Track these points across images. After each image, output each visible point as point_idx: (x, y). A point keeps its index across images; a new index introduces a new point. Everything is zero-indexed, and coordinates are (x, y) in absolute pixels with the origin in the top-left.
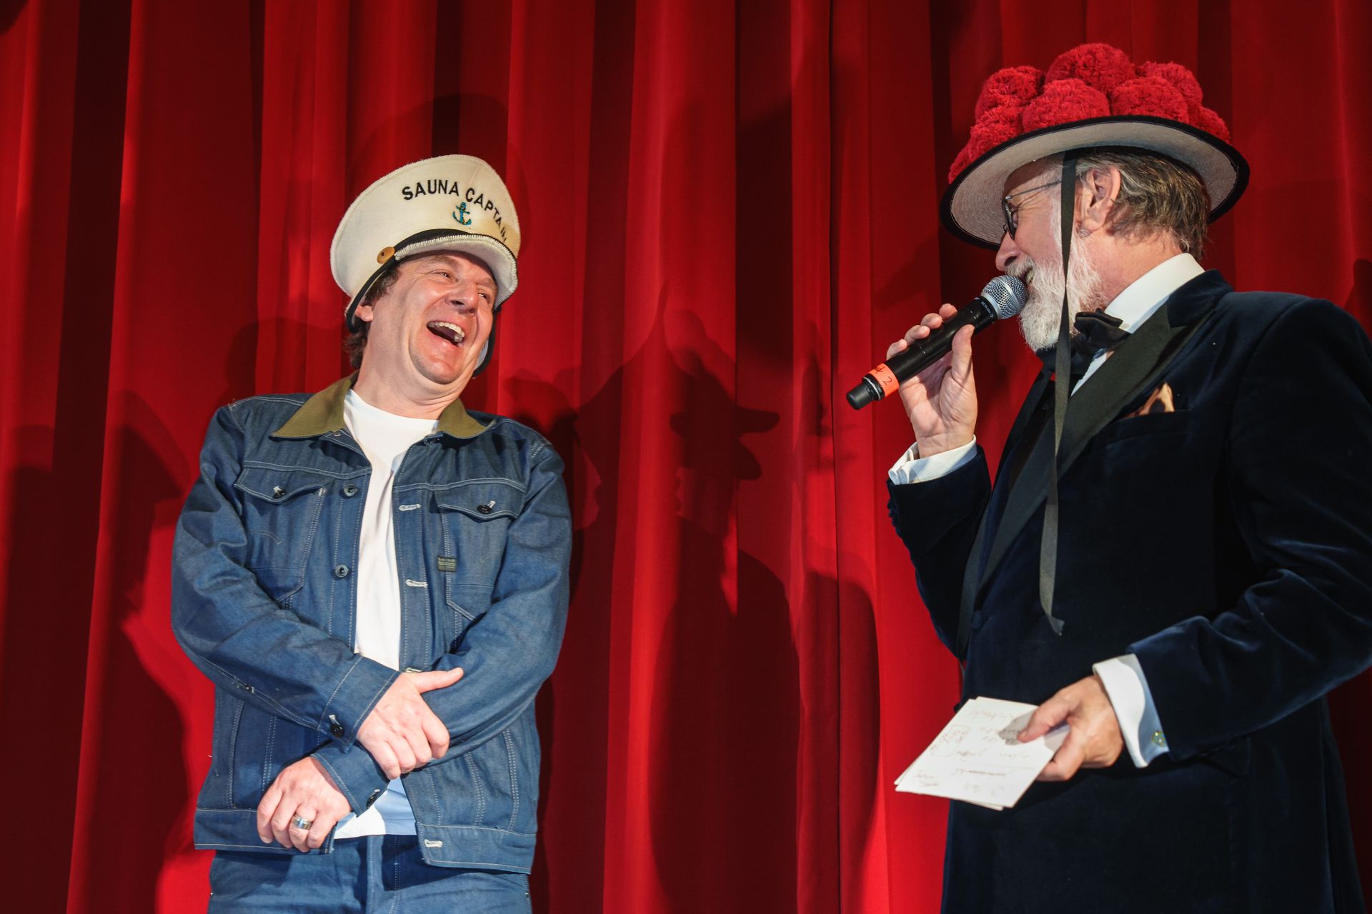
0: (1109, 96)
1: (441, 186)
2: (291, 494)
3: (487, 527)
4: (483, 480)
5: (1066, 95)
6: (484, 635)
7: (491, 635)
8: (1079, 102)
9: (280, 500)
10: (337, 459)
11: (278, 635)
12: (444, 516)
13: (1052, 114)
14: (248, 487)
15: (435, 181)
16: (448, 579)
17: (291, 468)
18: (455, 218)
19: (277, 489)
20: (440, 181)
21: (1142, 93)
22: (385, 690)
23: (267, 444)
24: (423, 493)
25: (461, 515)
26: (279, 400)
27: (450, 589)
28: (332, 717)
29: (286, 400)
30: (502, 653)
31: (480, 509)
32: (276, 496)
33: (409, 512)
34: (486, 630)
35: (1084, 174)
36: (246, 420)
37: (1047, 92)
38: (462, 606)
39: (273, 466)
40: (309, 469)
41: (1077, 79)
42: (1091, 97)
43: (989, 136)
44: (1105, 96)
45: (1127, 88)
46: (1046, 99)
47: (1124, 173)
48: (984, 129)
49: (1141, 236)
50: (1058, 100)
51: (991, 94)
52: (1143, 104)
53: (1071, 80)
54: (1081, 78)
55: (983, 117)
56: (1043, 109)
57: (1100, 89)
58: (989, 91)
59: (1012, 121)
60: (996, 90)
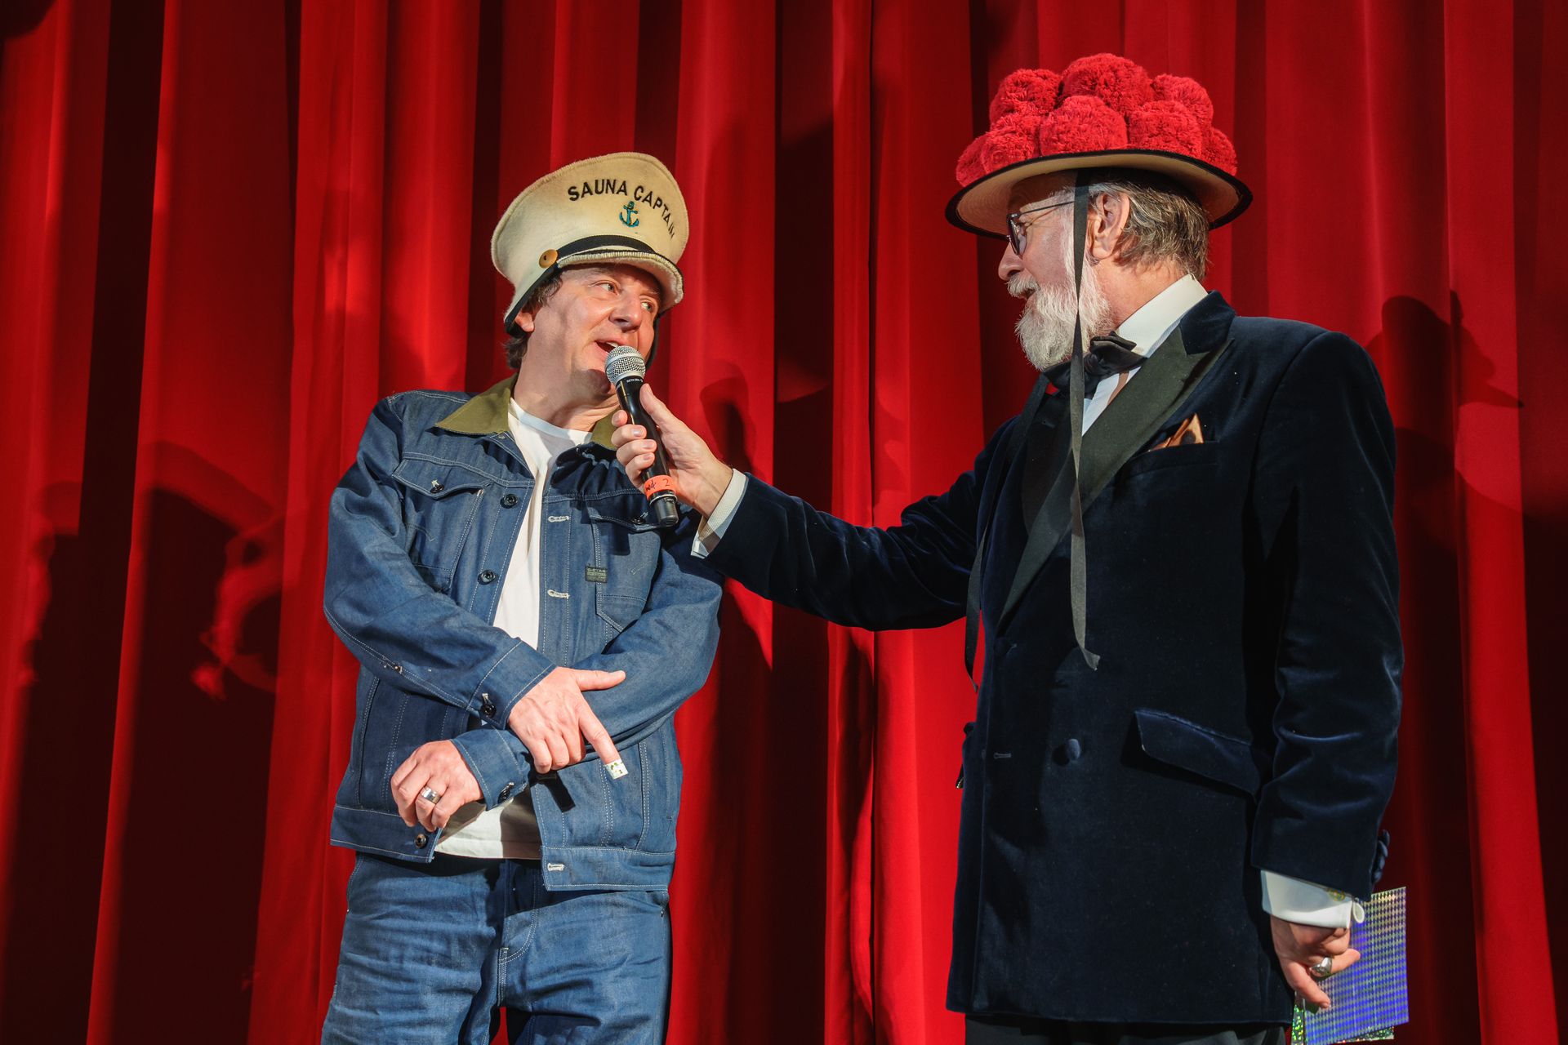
0: (1127, 119)
1: (610, 186)
2: (449, 491)
3: (640, 539)
5: (1086, 116)
8: (1098, 126)
9: (437, 496)
10: (499, 460)
12: (596, 527)
13: (1070, 136)
14: (407, 478)
16: (600, 590)
17: (452, 463)
18: (622, 220)
19: (435, 483)
20: (608, 181)
21: (1161, 122)
23: (427, 437)
26: (440, 396)
27: (600, 599)
28: (485, 695)
29: (447, 397)
32: (433, 491)
33: (558, 523)
35: (1096, 196)
36: (404, 413)
37: (1068, 108)
38: (612, 617)
39: (433, 459)
40: (468, 467)
41: (1096, 97)
42: (1111, 121)
43: (1005, 148)
44: (1123, 120)
45: (1145, 113)
46: (1065, 118)
47: (1134, 201)
48: (1000, 138)
49: (1148, 264)
50: (1077, 120)
51: (1009, 98)
52: (1160, 134)
53: (1091, 99)
54: (1101, 96)
55: (999, 122)
56: (1061, 128)
57: (1119, 110)
58: (1006, 95)
59: (1028, 134)
60: (1013, 94)
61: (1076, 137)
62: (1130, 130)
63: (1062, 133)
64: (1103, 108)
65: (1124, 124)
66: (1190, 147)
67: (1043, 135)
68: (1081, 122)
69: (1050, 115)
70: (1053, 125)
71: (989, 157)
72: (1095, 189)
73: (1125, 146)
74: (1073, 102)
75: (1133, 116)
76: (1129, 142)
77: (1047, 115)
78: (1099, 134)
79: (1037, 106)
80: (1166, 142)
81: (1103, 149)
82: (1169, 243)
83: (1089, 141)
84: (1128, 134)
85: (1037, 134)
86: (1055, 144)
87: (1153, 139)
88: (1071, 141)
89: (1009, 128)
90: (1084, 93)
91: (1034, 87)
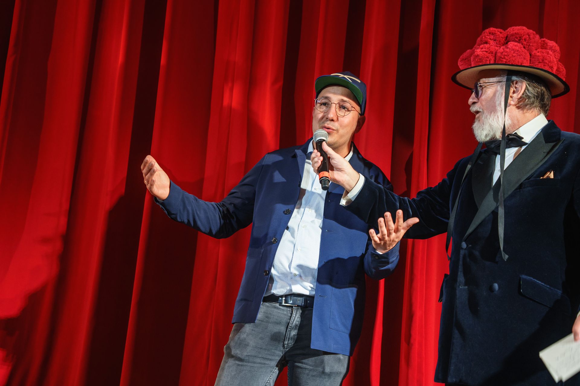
5: (516, 51)
35: (514, 81)
37: (509, 46)
43: (482, 57)
46: (508, 50)
47: (527, 85)
48: (481, 53)
49: (528, 110)
52: (542, 62)
55: (481, 46)
56: (506, 54)
58: (485, 37)
59: (492, 53)
60: (488, 37)
61: (511, 58)
62: (531, 58)
65: (529, 56)
67: (499, 54)
68: (514, 53)
69: (501, 48)
70: (503, 52)
71: (476, 60)
72: (514, 78)
73: (528, 64)
74: (511, 44)
75: (533, 54)
76: (530, 63)
78: (520, 58)
79: (496, 43)
80: (544, 66)
81: (520, 64)
82: (537, 103)
83: (516, 60)
84: (530, 60)
85: (496, 54)
86: (502, 59)
87: (540, 64)
88: (509, 59)
89: (485, 50)
90: (516, 41)
91: (496, 36)
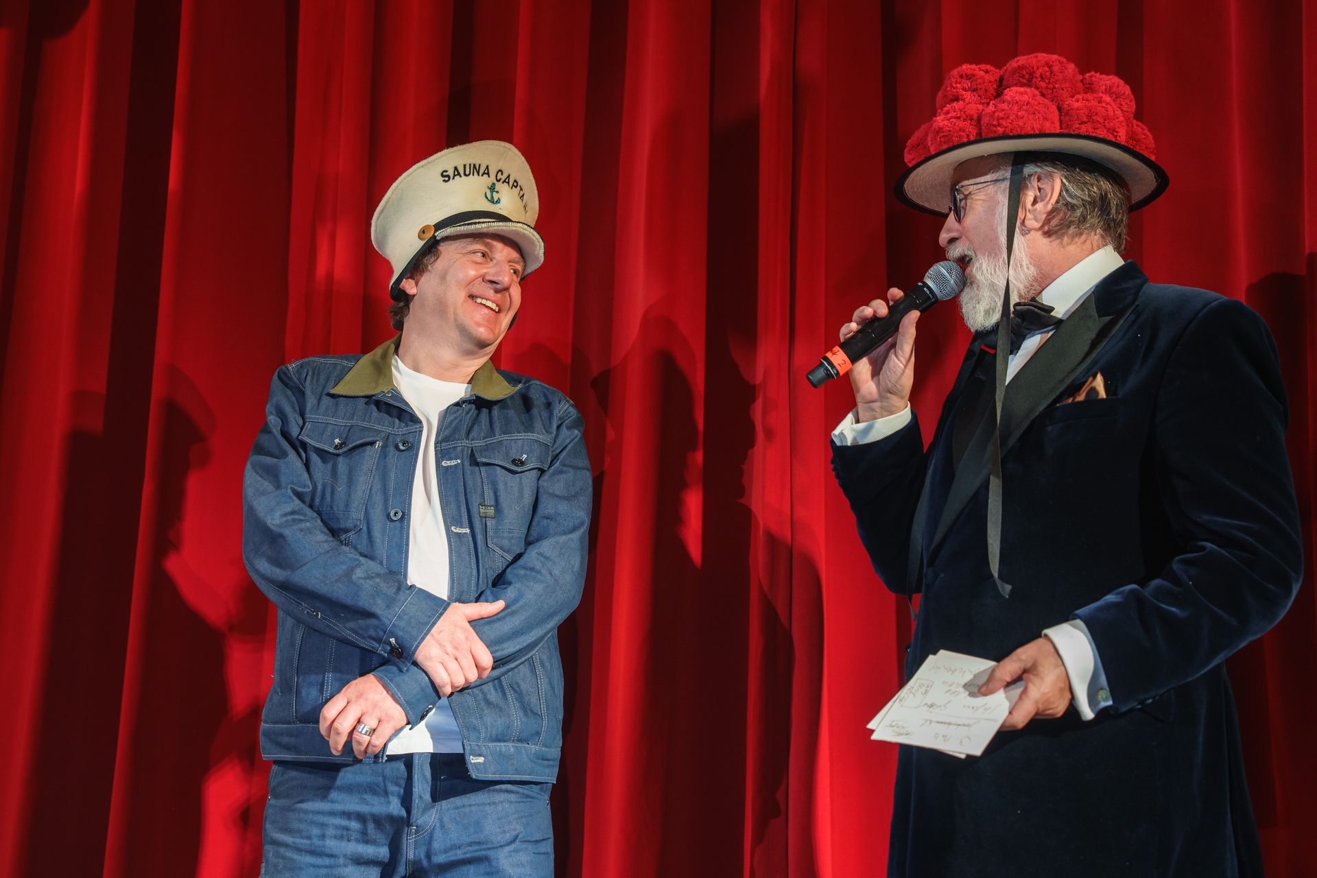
0: (1059, 109)
2: (351, 446)
3: (521, 478)
4: (516, 436)
5: (1024, 105)
6: (522, 572)
7: (528, 572)
8: (1034, 113)
9: (341, 451)
10: (390, 416)
11: (344, 567)
12: (483, 469)
13: (1009, 121)
14: (312, 439)
15: (470, 165)
16: (489, 524)
17: (350, 423)
18: (487, 198)
19: (337, 441)
21: (1090, 111)
22: (439, 617)
23: (326, 401)
24: (462, 450)
25: (498, 468)
26: (333, 361)
27: (490, 533)
28: (393, 640)
29: (339, 361)
30: (539, 588)
31: (514, 462)
32: (336, 447)
33: (451, 467)
34: (525, 568)
35: (1030, 176)
36: (306, 378)
37: (1007, 97)
38: (501, 548)
39: (332, 420)
40: (365, 424)
41: (1033, 89)
42: (1045, 110)
43: (950, 131)
44: (1056, 109)
45: (1076, 103)
46: (1005, 106)
47: (1064, 180)
48: (946, 122)
49: (1073, 238)
50: (1016, 108)
51: (954, 88)
52: (1089, 121)
53: (1028, 90)
54: (1037, 88)
55: (945, 109)
56: (1001, 115)
57: (1052, 101)
58: (952, 86)
59: (971, 119)
60: (958, 85)
61: (1015, 123)
62: (1062, 117)
63: (1002, 119)
64: (1039, 98)
65: (1057, 112)
66: (1115, 134)
67: (985, 120)
68: (1019, 110)
69: (991, 104)
70: (994, 112)
71: (936, 139)
72: (1029, 169)
73: (1057, 130)
74: (1011, 93)
75: (1065, 106)
76: (1061, 128)
77: (988, 104)
78: (1035, 121)
79: (979, 96)
80: (1094, 129)
81: (1037, 132)
82: (1093, 220)
83: (1026, 126)
84: (1061, 121)
85: (979, 120)
86: (995, 128)
87: (1083, 126)
88: (1010, 127)
89: (954, 114)
90: (1022, 85)
91: (976, 80)
